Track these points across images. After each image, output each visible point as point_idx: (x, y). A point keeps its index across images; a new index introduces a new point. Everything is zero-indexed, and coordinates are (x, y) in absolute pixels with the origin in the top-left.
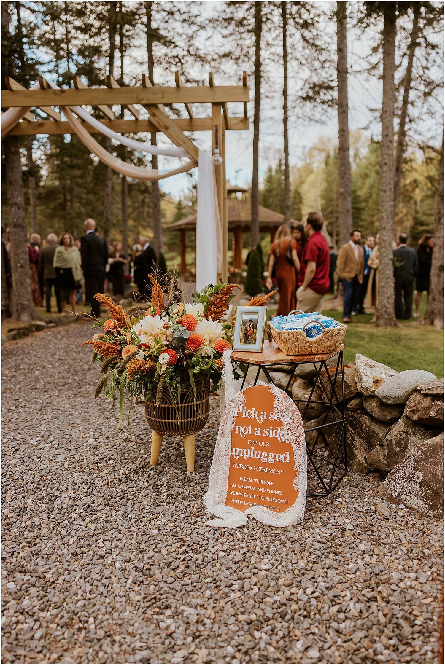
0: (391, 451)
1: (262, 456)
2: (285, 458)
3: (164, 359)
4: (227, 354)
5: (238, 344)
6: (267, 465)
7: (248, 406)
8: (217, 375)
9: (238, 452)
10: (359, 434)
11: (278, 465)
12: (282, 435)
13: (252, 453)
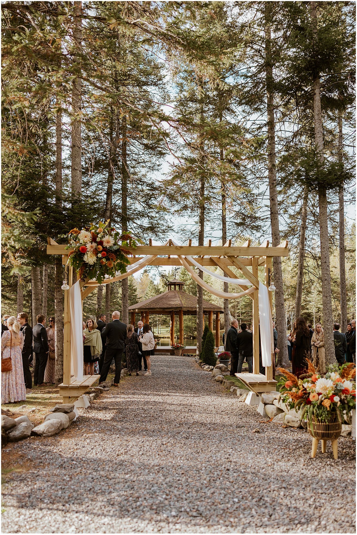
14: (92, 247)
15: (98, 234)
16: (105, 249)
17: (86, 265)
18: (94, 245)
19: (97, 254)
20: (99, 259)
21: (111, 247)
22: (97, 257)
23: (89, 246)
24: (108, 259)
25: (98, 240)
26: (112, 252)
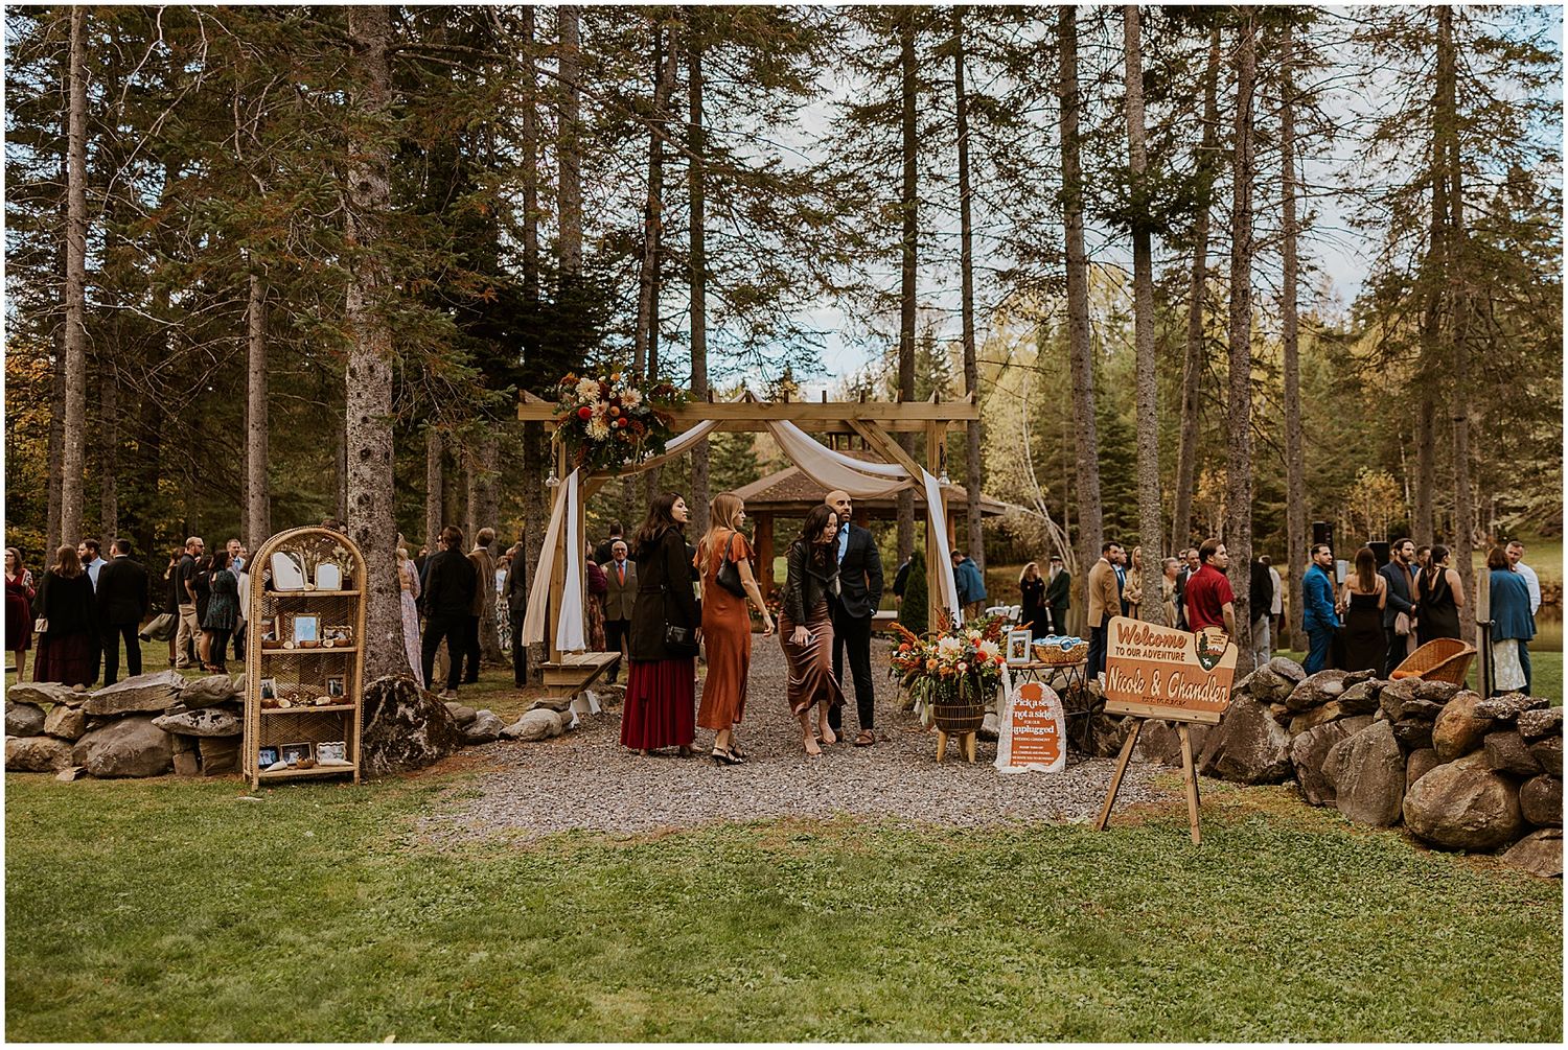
0: (1123, 732)
1: (1035, 731)
2: (1050, 730)
3: (962, 666)
4: (1004, 666)
5: (1010, 659)
6: (1038, 736)
7: (1024, 697)
8: (997, 680)
9: (1017, 730)
10: (1101, 731)
11: (1046, 735)
12: (1048, 715)
13: (1028, 729)
14: (600, 409)
15: (612, 384)
16: (624, 412)
17: (590, 441)
18: (605, 404)
19: (609, 423)
20: (614, 431)
21: (634, 409)
22: (611, 428)
23: (595, 407)
24: (630, 431)
25: (612, 395)
26: (638, 418)
